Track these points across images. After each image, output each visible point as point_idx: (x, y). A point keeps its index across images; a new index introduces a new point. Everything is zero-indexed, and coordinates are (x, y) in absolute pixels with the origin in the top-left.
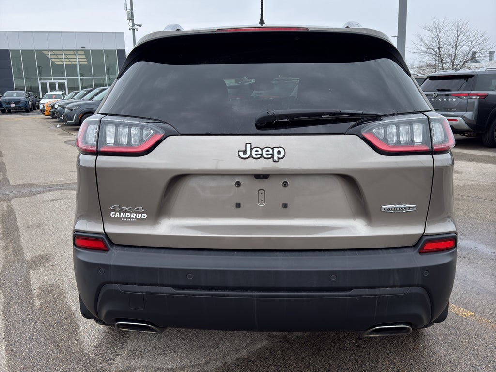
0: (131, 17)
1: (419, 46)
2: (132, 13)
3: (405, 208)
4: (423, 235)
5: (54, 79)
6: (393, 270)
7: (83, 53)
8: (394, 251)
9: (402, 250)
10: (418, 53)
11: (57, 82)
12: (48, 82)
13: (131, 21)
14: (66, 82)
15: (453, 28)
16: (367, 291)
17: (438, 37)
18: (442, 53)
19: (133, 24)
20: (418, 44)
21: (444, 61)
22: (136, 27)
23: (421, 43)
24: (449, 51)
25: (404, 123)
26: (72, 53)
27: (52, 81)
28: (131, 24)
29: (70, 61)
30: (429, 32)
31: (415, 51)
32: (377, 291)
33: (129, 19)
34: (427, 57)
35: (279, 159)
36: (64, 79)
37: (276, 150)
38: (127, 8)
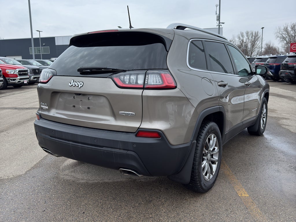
0: (219, 19)
2: (219, 16)
3: (129, 114)
4: (139, 128)
6: (119, 141)
8: (125, 133)
9: (129, 134)
13: (218, 21)
16: (109, 149)
19: (220, 23)
22: (221, 24)
25: (134, 74)
28: (218, 23)
32: (113, 150)
33: (217, 20)
35: (81, 87)
37: (80, 83)
38: (217, 13)
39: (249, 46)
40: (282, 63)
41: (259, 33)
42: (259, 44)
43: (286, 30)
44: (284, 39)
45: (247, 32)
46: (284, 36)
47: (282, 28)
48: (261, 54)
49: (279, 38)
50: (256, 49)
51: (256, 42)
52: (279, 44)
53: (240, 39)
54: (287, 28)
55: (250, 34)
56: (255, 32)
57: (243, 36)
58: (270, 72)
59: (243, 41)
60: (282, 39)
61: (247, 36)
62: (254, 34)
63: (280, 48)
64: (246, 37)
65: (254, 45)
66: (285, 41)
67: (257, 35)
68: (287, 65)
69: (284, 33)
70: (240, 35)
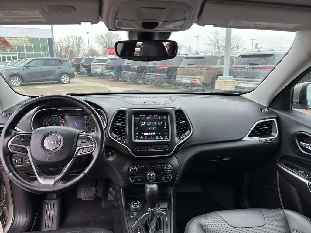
1: (208, 41)
5: (10, 54)
7: (28, 39)
10: (208, 45)
11: (11, 56)
12: (6, 56)
14: (17, 55)
15: (224, 33)
17: (217, 37)
18: (219, 45)
20: (208, 40)
21: (220, 49)
23: (209, 39)
24: (222, 44)
26: (21, 39)
27: (9, 55)
29: (21, 44)
30: (213, 35)
31: (206, 43)
34: (212, 47)
36: (16, 54)
39: (75, 47)
40: (124, 64)
41: (81, 38)
42: (83, 47)
43: (102, 37)
44: (102, 44)
45: (72, 36)
46: (101, 41)
47: (99, 35)
48: (85, 55)
49: (98, 43)
50: (81, 51)
51: (80, 45)
52: (98, 47)
53: (66, 41)
54: (103, 36)
55: (75, 38)
56: (79, 36)
57: (69, 39)
58: (112, 72)
59: (69, 44)
60: (100, 44)
61: (73, 39)
62: (78, 38)
63: (100, 51)
64: (71, 40)
65: (79, 47)
66: (103, 46)
67: (81, 39)
68: (129, 66)
69: (101, 39)
70: (66, 38)
